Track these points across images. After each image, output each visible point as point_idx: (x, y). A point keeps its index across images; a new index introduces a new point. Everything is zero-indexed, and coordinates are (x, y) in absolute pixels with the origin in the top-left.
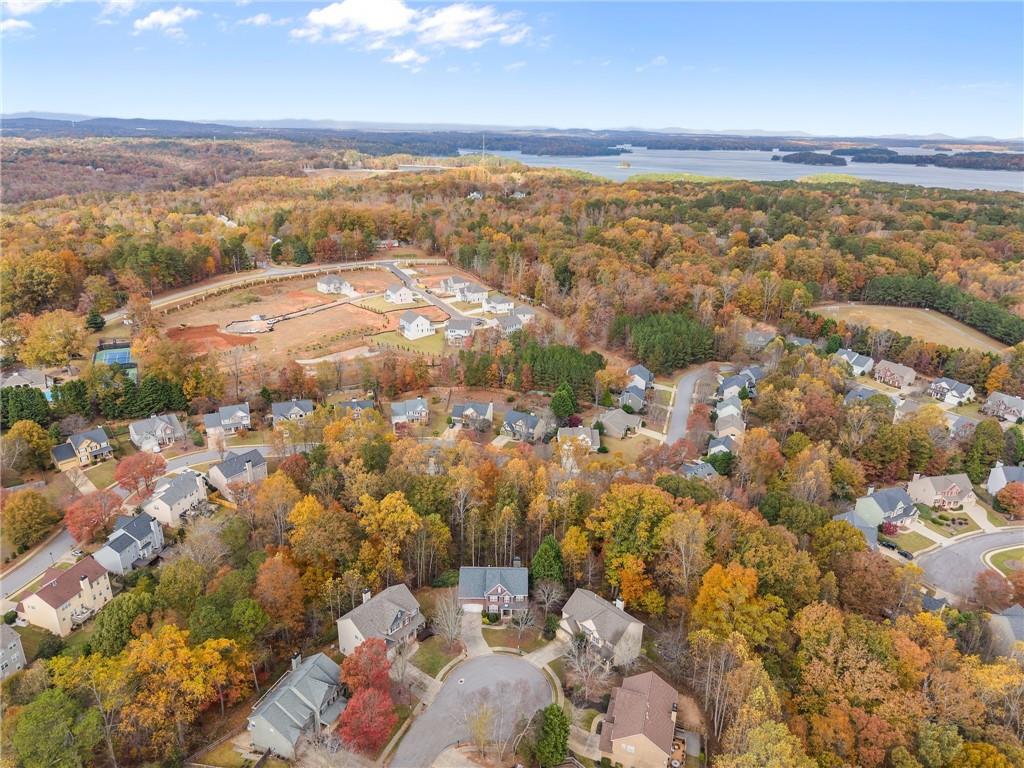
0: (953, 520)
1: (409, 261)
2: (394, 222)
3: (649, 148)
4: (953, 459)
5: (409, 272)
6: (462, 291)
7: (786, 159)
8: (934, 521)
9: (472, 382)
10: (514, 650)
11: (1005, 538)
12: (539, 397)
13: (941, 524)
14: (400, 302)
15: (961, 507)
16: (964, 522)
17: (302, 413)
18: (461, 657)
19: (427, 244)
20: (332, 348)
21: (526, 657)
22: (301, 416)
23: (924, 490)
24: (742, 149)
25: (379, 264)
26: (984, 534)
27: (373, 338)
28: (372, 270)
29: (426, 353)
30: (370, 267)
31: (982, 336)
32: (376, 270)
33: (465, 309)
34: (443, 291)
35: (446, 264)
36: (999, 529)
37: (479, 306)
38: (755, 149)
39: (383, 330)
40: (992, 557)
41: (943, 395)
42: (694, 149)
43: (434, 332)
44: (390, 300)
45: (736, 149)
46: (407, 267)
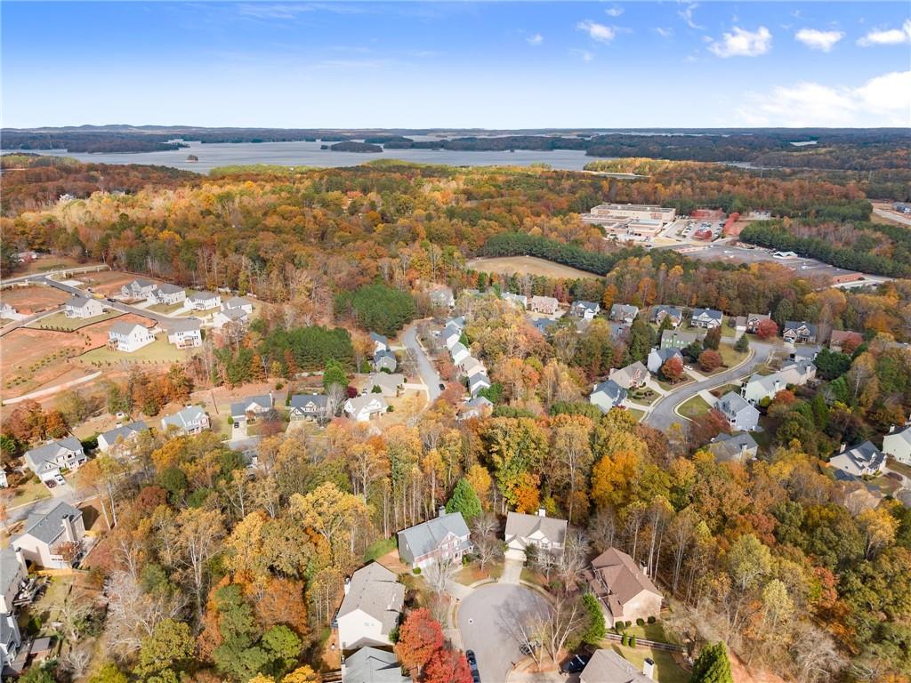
0: (645, 394)
1: (64, 272)
2: (23, 233)
3: (203, 142)
4: (624, 353)
5: (72, 283)
6: (155, 293)
7: (334, 148)
8: (635, 398)
9: (235, 379)
10: (488, 580)
11: (677, 397)
12: (304, 379)
13: (640, 399)
14: (88, 316)
15: (645, 384)
16: (651, 393)
17: (70, 452)
18: (453, 603)
19: (77, 251)
20: (37, 379)
21: (501, 581)
22: (70, 456)
23: (621, 378)
24: (290, 140)
25: (30, 279)
26: (665, 398)
27: (82, 358)
28: (24, 287)
29: (160, 362)
30: (20, 284)
31: (573, 269)
32: (30, 287)
33: (166, 311)
34: (128, 298)
35: (108, 270)
36: (669, 393)
37: (181, 305)
38: (300, 140)
39: (87, 348)
40: (678, 411)
41: (583, 313)
42: (247, 142)
43: (153, 339)
44: (74, 316)
45: (284, 140)
46: (66, 279)
